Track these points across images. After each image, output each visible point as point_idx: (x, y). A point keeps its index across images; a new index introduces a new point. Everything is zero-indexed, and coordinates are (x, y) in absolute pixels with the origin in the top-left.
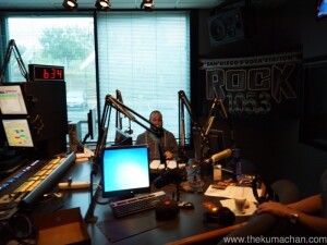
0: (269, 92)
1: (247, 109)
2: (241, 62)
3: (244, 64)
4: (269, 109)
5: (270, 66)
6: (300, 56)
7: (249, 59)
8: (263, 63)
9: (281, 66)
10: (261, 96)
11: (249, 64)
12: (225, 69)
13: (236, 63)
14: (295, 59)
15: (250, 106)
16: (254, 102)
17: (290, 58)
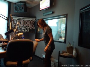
0: (29, 26)
1: (23, 31)
2: (22, 18)
3: (23, 19)
4: (29, 31)
5: (29, 20)
6: (36, 19)
7: (24, 18)
8: (28, 19)
9: (32, 21)
10: (27, 27)
11: (24, 19)
12: (18, 20)
13: (21, 18)
14: (35, 20)
15: (24, 30)
16: (25, 29)
17: (34, 19)
